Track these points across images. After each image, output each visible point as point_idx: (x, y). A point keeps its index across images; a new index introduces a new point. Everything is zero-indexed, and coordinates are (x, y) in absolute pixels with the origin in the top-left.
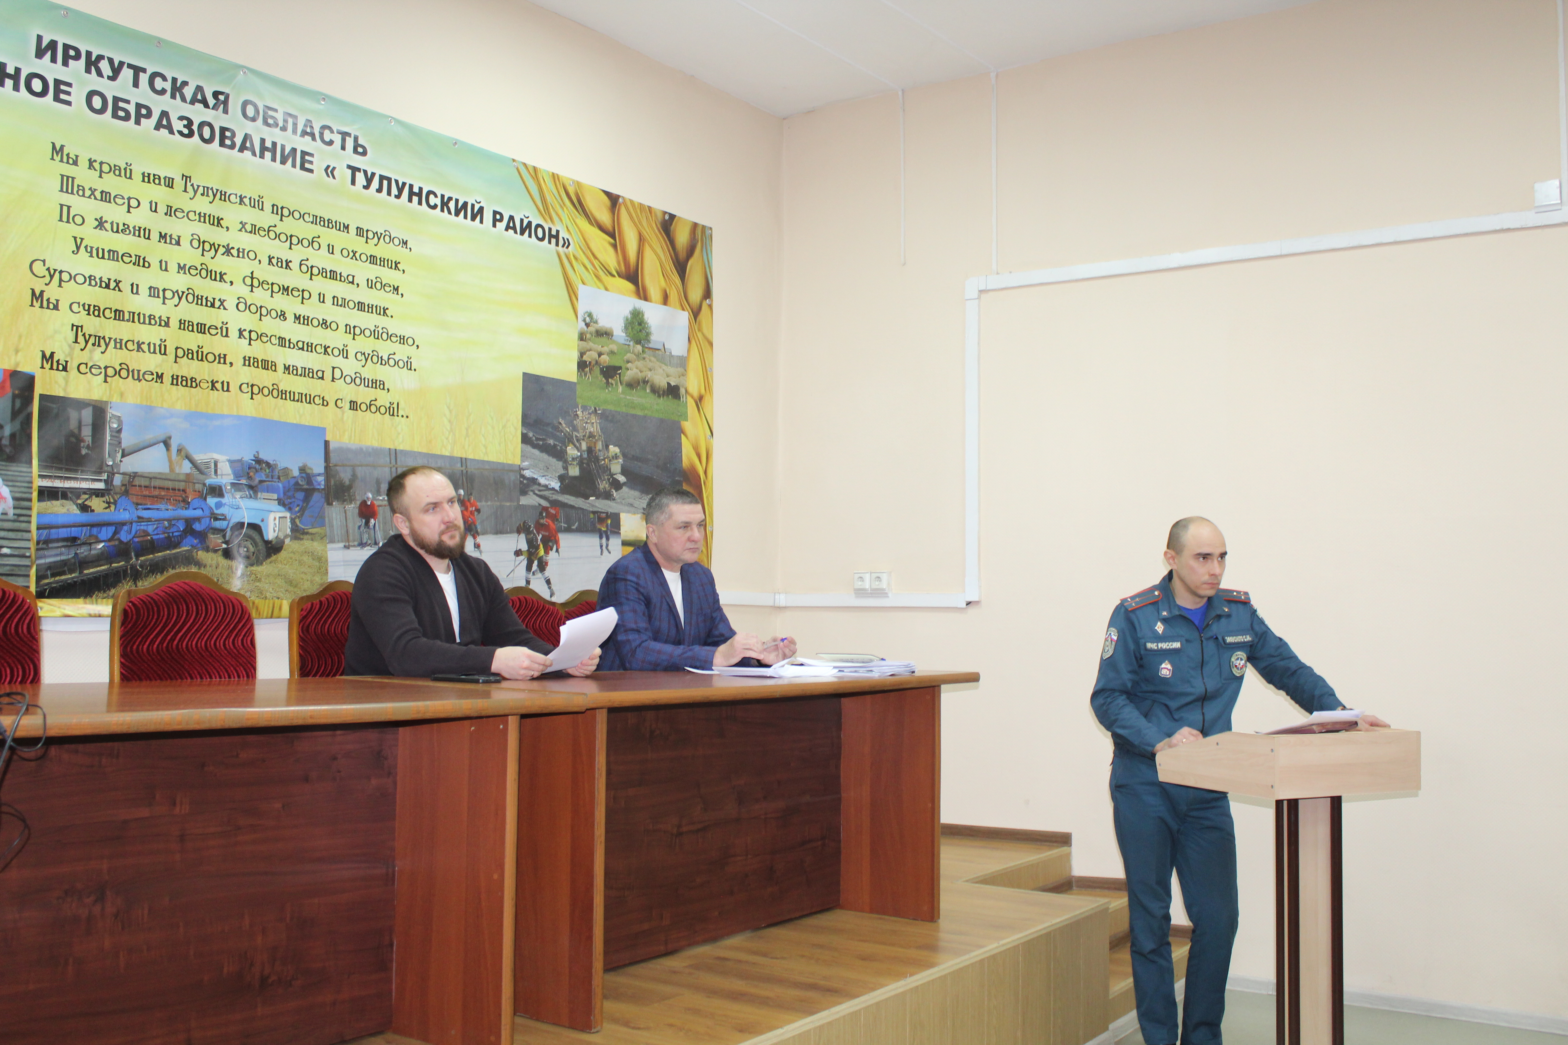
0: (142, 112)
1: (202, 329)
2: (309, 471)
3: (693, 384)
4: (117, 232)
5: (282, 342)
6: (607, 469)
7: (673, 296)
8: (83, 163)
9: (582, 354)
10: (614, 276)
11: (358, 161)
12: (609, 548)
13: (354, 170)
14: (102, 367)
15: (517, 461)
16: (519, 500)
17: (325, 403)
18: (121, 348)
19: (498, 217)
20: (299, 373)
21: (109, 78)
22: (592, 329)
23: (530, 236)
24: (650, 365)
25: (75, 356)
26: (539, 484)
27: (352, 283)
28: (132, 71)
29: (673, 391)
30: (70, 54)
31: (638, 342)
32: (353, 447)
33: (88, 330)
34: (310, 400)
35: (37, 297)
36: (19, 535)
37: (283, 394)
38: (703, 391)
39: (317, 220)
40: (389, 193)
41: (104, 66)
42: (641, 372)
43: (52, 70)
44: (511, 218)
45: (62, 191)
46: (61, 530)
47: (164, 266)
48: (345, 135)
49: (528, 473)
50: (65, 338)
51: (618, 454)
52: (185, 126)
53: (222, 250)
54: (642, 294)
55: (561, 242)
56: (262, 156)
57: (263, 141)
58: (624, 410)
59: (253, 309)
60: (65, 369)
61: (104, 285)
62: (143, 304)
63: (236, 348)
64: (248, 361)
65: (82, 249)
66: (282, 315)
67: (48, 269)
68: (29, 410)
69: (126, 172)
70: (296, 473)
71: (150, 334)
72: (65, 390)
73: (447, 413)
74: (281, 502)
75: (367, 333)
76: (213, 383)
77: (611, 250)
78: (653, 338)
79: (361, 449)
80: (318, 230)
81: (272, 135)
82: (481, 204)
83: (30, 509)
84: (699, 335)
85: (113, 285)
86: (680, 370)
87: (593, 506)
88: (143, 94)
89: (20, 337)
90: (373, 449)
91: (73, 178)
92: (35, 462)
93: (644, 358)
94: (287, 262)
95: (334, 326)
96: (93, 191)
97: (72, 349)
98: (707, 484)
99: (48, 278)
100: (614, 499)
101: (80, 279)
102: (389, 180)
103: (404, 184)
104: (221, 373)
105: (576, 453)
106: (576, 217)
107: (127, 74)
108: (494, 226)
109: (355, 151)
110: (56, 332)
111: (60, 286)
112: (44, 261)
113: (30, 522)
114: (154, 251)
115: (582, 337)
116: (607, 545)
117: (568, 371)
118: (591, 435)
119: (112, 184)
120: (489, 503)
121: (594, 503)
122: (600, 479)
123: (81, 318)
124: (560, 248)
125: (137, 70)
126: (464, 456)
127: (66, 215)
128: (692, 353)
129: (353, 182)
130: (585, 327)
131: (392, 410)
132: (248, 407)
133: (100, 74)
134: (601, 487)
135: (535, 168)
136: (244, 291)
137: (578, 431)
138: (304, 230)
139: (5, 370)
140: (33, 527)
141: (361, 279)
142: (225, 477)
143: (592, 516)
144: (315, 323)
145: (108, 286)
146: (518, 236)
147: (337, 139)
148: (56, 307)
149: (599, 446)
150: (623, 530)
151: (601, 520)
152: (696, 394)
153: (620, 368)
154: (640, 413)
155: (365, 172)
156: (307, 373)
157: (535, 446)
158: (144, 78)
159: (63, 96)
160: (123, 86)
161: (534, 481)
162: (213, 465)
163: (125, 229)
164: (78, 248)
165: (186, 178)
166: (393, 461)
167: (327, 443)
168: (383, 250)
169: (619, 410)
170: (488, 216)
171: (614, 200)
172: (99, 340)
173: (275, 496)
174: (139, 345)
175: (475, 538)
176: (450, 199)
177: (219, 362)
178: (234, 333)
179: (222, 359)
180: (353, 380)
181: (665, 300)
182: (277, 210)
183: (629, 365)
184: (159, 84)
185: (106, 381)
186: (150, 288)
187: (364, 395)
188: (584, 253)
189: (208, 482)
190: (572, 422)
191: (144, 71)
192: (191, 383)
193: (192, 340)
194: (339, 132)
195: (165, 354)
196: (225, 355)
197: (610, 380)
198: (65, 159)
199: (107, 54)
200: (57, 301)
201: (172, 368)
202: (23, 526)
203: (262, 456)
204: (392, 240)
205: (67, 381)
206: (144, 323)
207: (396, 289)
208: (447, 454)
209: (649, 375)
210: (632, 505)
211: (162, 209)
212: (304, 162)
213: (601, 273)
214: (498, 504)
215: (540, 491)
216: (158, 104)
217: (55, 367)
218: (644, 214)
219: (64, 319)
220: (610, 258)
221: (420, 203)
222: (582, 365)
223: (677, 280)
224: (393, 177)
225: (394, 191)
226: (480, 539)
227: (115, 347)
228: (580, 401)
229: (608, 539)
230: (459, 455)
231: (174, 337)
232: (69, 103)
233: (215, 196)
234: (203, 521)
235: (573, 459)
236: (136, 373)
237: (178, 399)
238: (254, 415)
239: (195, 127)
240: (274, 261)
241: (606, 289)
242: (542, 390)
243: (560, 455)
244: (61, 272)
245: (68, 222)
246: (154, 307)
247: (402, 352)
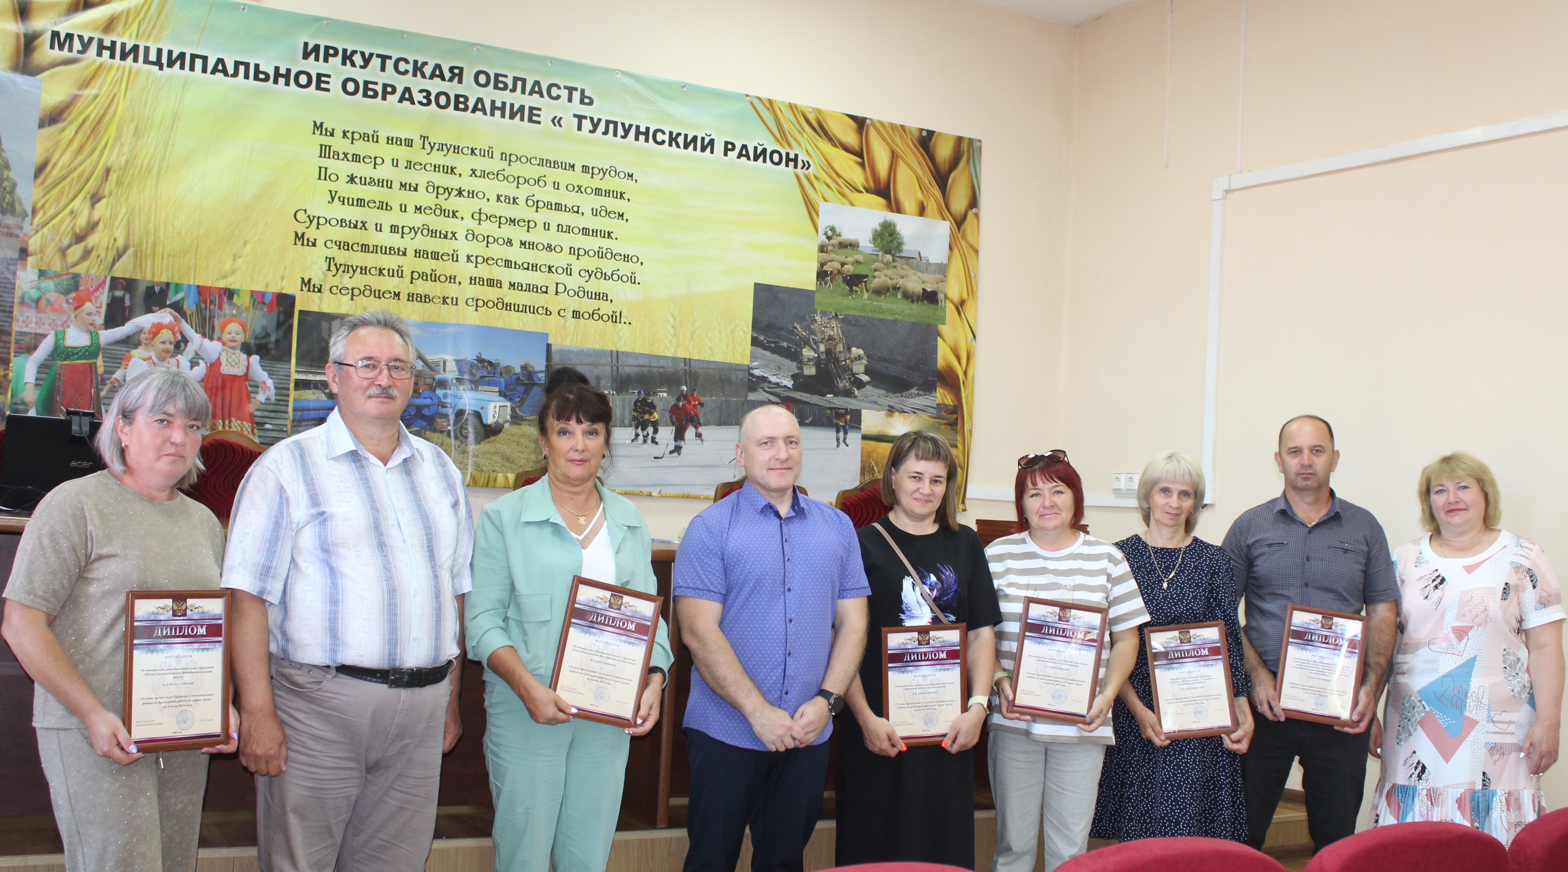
0: (388, 90)
1: (436, 256)
2: (530, 369)
3: (954, 289)
4: (365, 184)
5: (508, 263)
6: (848, 370)
7: (931, 206)
8: (338, 134)
9: (822, 265)
10: (861, 192)
11: (584, 110)
12: (847, 441)
13: (580, 118)
14: (350, 288)
15: (746, 361)
16: (747, 396)
17: (548, 312)
18: (366, 273)
19: (730, 146)
20: (524, 288)
21: (361, 67)
22: (835, 241)
23: (764, 161)
24: (902, 272)
25: (328, 280)
26: (770, 382)
27: (578, 212)
28: (379, 60)
29: (930, 297)
30: (330, 52)
31: (888, 252)
32: (575, 350)
33: (338, 261)
34: (534, 311)
35: (300, 238)
36: (279, 415)
37: (508, 306)
38: (965, 296)
39: (542, 162)
40: (615, 135)
41: (358, 59)
42: (891, 279)
43: (314, 67)
44: (744, 147)
45: (321, 156)
46: (311, 412)
47: (403, 209)
48: (571, 90)
49: (757, 372)
50: (320, 268)
51: (862, 355)
52: (424, 97)
53: (455, 192)
54: (895, 206)
55: (800, 164)
56: (492, 114)
57: (493, 102)
58: (870, 315)
59: (480, 238)
60: (320, 291)
61: (352, 226)
62: (387, 239)
63: (463, 270)
64: (473, 280)
65: (336, 199)
66: (510, 242)
67: (309, 217)
68: (290, 322)
69: (374, 138)
70: (518, 370)
71: (390, 262)
72: (319, 307)
73: (671, 319)
74: (502, 394)
75: (592, 253)
76: (444, 299)
77: (858, 169)
78: (905, 247)
79: (582, 351)
80: (544, 170)
81: (501, 97)
82: (712, 137)
83: (288, 396)
84: (963, 243)
85: (360, 225)
86: (939, 276)
87: (830, 402)
88: (389, 76)
89: (285, 268)
90: (594, 350)
91: (330, 147)
92: (293, 361)
93: (895, 267)
94: (514, 199)
95: (558, 249)
96: (346, 155)
97: (325, 275)
98: (966, 383)
99: (308, 223)
100: (855, 397)
101: (334, 222)
102: (615, 124)
103: (631, 126)
104: (451, 290)
105: (813, 354)
106: (817, 141)
107: (376, 62)
108: (726, 154)
109: (582, 102)
110: (313, 263)
111: (318, 228)
112: (305, 211)
113: (287, 406)
114: (395, 197)
115: (822, 249)
116: (845, 439)
117: (807, 280)
118: (831, 338)
119: (362, 148)
120: (714, 398)
121: (831, 400)
122: (840, 378)
123: (334, 252)
124: (799, 170)
125: (384, 58)
126: (688, 357)
127: (323, 174)
128: (953, 260)
129: (580, 128)
130: (827, 241)
131: (615, 318)
132: (473, 317)
133: (353, 64)
134: (841, 385)
135: (770, 101)
136: (473, 224)
137: (816, 335)
138: (532, 171)
139: (273, 293)
140: (290, 409)
141: (586, 209)
142: (451, 373)
143: (828, 411)
144: (540, 247)
145: (356, 227)
146: (752, 162)
147: (564, 94)
148: (314, 245)
149: (840, 347)
150: (864, 426)
151: (839, 416)
152: (956, 299)
153: (866, 276)
154: (890, 318)
155: (592, 119)
156: (531, 288)
157: (765, 348)
158: (390, 64)
159: (323, 85)
160: (373, 72)
161: (764, 379)
162: (442, 364)
163: (372, 182)
164: (333, 199)
165: (424, 138)
166: (615, 361)
167: (549, 346)
168: (608, 183)
169: (863, 314)
170: (719, 147)
171: (860, 123)
172: (349, 269)
173: (497, 389)
174: (381, 271)
175: (696, 428)
176: (679, 134)
177: (450, 282)
178: (463, 258)
179: (452, 279)
180: (577, 294)
181: (922, 211)
182: (506, 157)
183: (877, 273)
184: (402, 66)
185: (352, 299)
186: (391, 226)
187: (587, 305)
188: (826, 173)
189: (437, 377)
190: (809, 326)
191: (390, 58)
192: (425, 299)
193: (426, 266)
194: (566, 87)
195: (402, 277)
196: (455, 277)
197: (854, 288)
198: (324, 132)
199: (359, 48)
200: (315, 240)
201: (408, 288)
202: (283, 408)
203: (483, 357)
204: (617, 174)
205: (321, 300)
206: (385, 253)
207: (621, 215)
208: (670, 355)
209: (901, 282)
210: (876, 403)
211: (402, 164)
212: (533, 116)
213: (846, 191)
214: (723, 399)
215: (770, 388)
216: (401, 83)
217: (312, 289)
218: (897, 133)
219: (320, 253)
220: (858, 176)
221: (647, 140)
222: (822, 275)
223: (937, 193)
224: (619, 121)
225: (621, 132)
226: (701, 430)
227: (361, 273)
228: (819, 308)
229: (846, 433)
230: (683, 356)
231: (409, 263)
232: (328, 90)
233: (448, 150)
234: (432, 408)
235: (809, 360)
236: (377, 292)
237: (413, 312)
238: (478, 323)
239: (432, 98)
240: (502, 199)
241: (852, 204)
242: (776, 298)
243: (794, 356)
244: (319, 218)
245: (325, 179)
246: (395, 241)
247: (626, 269)
